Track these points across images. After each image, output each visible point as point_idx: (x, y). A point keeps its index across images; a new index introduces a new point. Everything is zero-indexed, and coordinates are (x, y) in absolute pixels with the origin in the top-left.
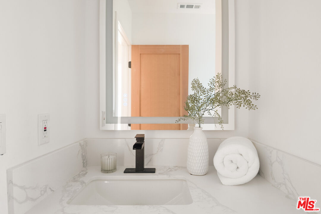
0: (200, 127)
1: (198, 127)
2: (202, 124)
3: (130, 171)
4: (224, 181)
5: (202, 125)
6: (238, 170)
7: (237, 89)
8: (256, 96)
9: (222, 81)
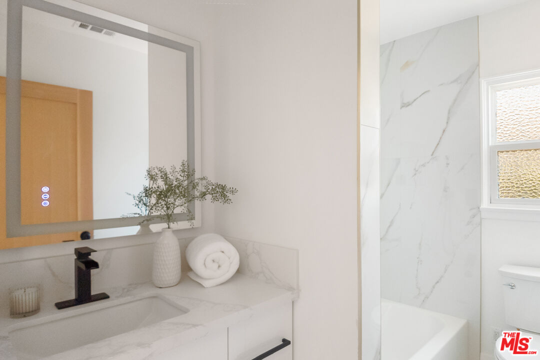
0: (169, 228)
1: (166, 228)
2: (171, 223)
3: (66, 304)
4: (206, 284)
5: (171, 225)
6: (220, 268)
7: (207, 180)
8: (233, 191)
9: (188, 170)
